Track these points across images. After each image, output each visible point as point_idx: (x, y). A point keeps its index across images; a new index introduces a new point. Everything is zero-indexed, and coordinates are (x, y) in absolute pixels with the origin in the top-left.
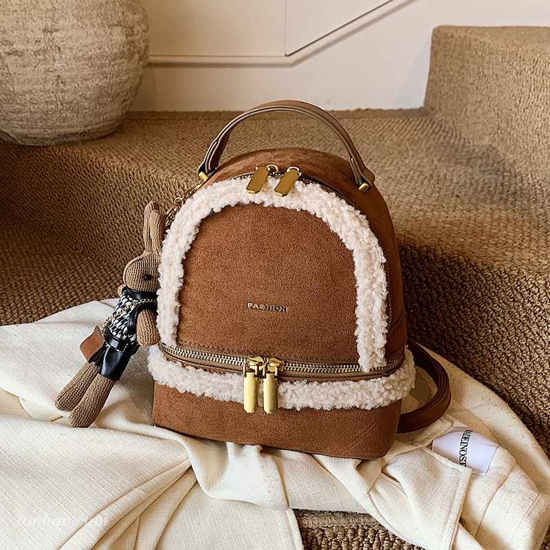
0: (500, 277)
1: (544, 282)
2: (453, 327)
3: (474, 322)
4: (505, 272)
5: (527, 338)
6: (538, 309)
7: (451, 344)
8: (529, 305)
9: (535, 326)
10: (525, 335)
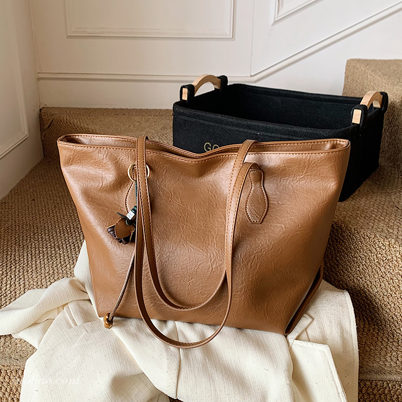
0: (364, 238)
1: (388, 243)
2: (337, 265)
3: (349, 262)
4: (367, 236)
5: (378, 275)
6: (385, 259)
7: (336, 274)
8: (380, 255)
9: (383, 268)
10: (377, 272)
